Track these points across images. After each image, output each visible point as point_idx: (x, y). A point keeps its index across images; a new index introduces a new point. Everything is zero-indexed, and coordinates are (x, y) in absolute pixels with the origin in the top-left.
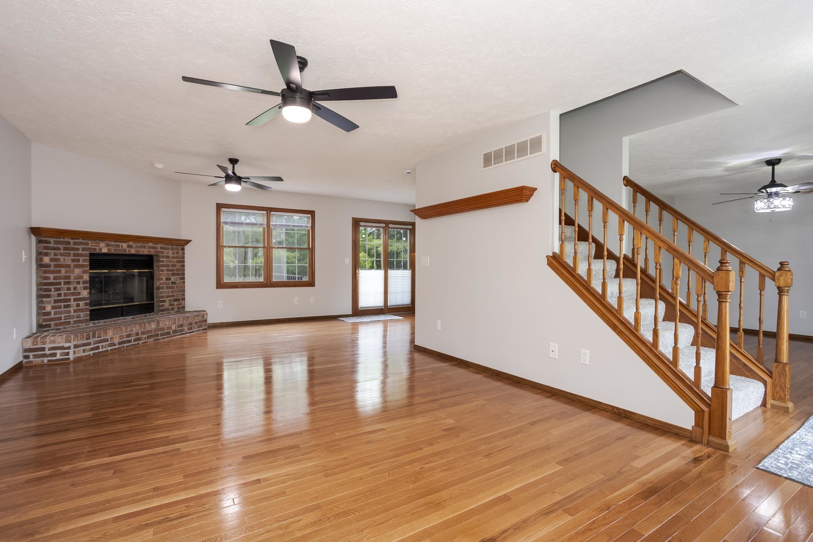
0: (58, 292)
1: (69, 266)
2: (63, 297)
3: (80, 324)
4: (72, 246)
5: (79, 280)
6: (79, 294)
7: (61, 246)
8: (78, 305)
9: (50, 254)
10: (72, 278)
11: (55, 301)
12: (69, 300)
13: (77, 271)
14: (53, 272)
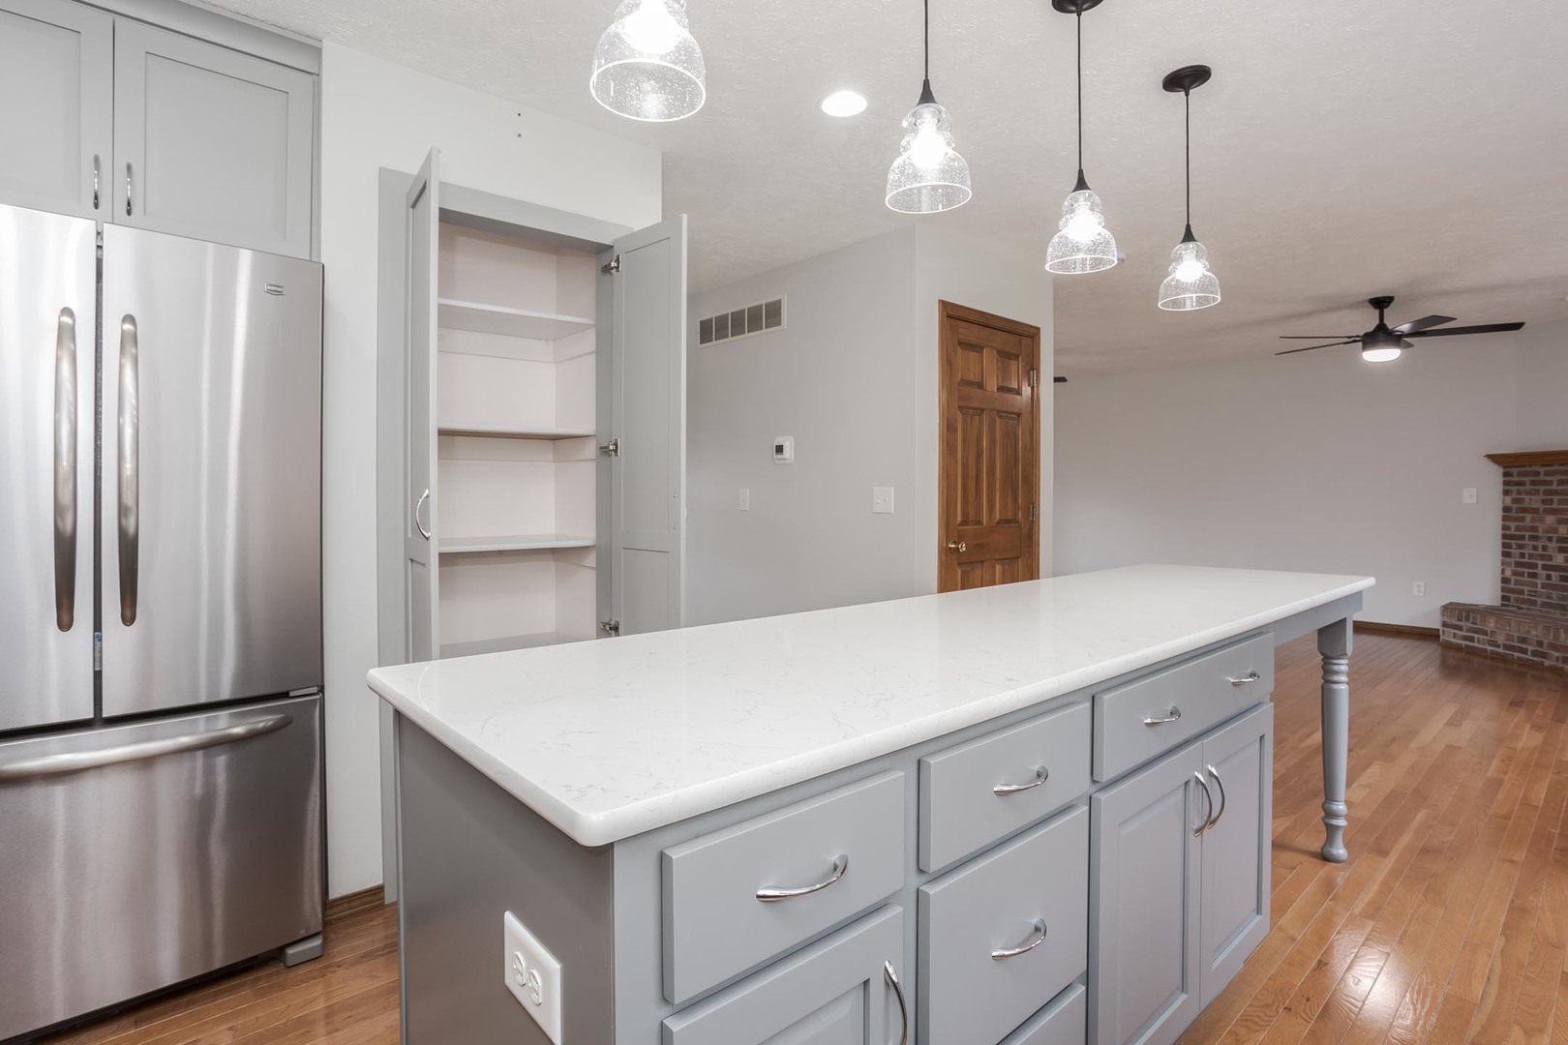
0: (1522, 551)
1: (1535, 511)
2: (1526, 560)
3: (1552, 611)
4: (1542, 477)
5: (1550, 535)
6: (1550, 558)
7: (1527, 480)
8: (1549, 577)
9: (1512, 492)
10: (1540, 530)
11: (1518, 564)
12: (1535, 566)
13: (1550, 519)
14: (1515, 519)
